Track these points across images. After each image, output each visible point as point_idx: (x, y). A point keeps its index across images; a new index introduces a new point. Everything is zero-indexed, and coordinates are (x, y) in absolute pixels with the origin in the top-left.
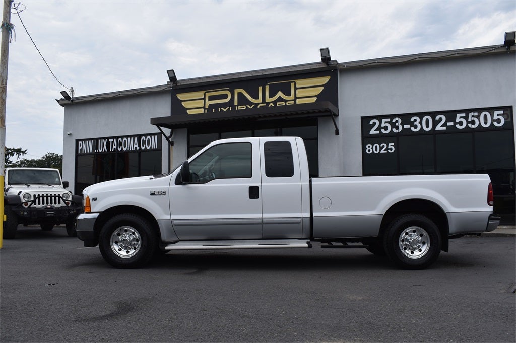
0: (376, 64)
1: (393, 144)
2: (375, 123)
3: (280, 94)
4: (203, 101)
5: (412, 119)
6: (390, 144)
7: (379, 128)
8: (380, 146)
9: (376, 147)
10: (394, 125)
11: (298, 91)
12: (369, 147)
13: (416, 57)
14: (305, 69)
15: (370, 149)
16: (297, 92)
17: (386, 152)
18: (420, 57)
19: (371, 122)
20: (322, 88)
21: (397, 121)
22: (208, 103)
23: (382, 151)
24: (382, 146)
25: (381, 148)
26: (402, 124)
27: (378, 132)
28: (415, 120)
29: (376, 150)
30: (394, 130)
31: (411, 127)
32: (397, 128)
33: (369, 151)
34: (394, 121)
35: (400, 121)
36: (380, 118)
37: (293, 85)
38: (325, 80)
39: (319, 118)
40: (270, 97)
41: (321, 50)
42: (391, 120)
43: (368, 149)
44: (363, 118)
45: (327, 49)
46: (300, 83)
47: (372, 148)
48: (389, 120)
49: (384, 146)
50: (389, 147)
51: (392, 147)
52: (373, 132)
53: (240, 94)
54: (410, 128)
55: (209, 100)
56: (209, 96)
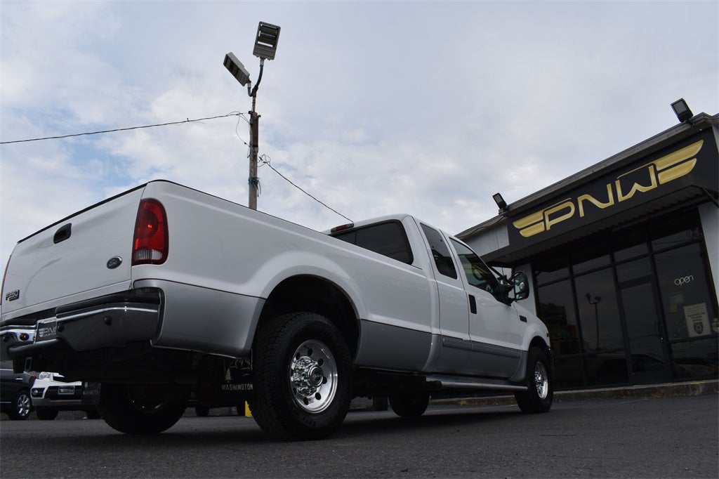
3: (636, 187)
4: (543, 223)
11: (660, 175)
14: (661, 140)
16: (659, 177)
20: (694, 161)
22: (549, 224)
37: (651, 169)
38: (697, 147)
39: (699, 207)
40: (624, 195)
41: (673, 105)
45: (682, 101)
46: (661, 163)
53: (586, 202)
55: (550, 221)
56: (549, 216)
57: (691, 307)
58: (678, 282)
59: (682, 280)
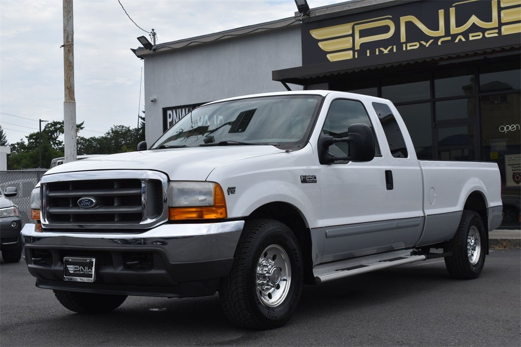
3: (474, 19)
4: (351, 38)
16: (502, 14)
22: (359, 41)
37: (495, 3)
55: (360, 37)
56: (360, 31)
57: (513, 156)
58: (503, 129)
59: (508, 128)
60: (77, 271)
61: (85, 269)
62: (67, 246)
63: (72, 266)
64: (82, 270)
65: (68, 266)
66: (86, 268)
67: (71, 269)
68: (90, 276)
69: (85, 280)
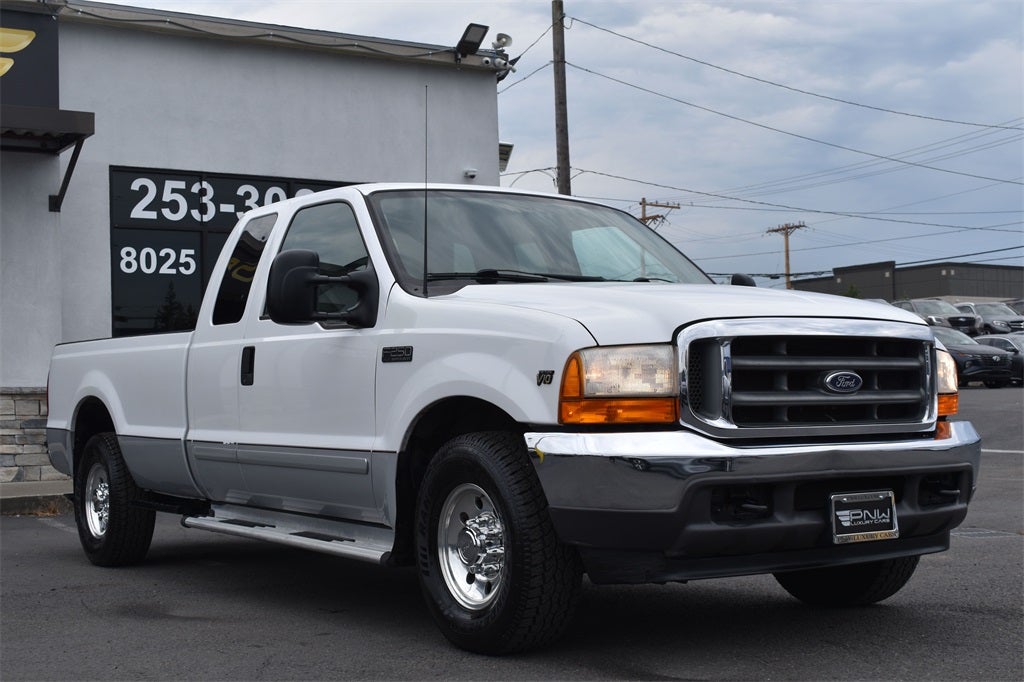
0: (167, 26)
1: (192, 252)
2: (144, 190)
5: (241, 191)
6: (184, 252)
7: (157, 204)
8: (157, 253)
9: (148, 256)
10: (195, 201)
12: (128, 254)
13: (268, 32)
15: (131, 259)
17: (174, 271)
18: (276, 33)
19: (136, 185)
21: (203, 192)
23: (164, 270)
24: (162, 253)
25: (161, 261)
26: (216, 201)
27: (153, 215)
28: (248, 195)
29: (148, 265)
30: (195, 214)
31: (237, 210)
32: (203, 210)
33: (129, 265)
34: (195, 189)
35: (210, 192)
36: (160, 175)
42: (189, 186)
43: (126, 259)
44: (115, 171)
47: (137, 259)
48: (181, 185)
49: (168, 256)
50: (183, 260)
51: (190, 260)
52: (139, 212)
54: (234, 215)
60: (858, 520)
61: (873, 515)
62: (833, 471)
63: (847, 512)
64: (868, 518)
65: (838, 513)
66: (877, 512)
67: (846, 517)
68: (890, 526)
69: (880, 535)
